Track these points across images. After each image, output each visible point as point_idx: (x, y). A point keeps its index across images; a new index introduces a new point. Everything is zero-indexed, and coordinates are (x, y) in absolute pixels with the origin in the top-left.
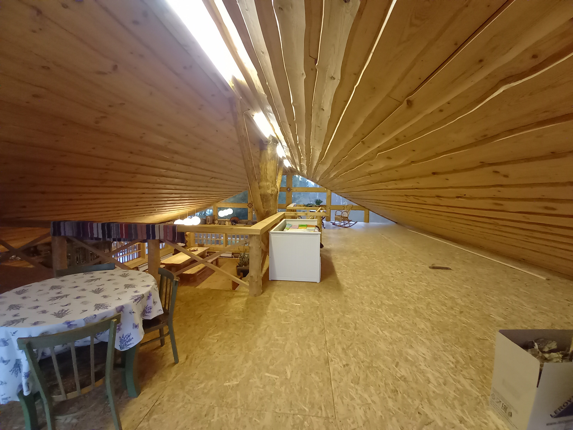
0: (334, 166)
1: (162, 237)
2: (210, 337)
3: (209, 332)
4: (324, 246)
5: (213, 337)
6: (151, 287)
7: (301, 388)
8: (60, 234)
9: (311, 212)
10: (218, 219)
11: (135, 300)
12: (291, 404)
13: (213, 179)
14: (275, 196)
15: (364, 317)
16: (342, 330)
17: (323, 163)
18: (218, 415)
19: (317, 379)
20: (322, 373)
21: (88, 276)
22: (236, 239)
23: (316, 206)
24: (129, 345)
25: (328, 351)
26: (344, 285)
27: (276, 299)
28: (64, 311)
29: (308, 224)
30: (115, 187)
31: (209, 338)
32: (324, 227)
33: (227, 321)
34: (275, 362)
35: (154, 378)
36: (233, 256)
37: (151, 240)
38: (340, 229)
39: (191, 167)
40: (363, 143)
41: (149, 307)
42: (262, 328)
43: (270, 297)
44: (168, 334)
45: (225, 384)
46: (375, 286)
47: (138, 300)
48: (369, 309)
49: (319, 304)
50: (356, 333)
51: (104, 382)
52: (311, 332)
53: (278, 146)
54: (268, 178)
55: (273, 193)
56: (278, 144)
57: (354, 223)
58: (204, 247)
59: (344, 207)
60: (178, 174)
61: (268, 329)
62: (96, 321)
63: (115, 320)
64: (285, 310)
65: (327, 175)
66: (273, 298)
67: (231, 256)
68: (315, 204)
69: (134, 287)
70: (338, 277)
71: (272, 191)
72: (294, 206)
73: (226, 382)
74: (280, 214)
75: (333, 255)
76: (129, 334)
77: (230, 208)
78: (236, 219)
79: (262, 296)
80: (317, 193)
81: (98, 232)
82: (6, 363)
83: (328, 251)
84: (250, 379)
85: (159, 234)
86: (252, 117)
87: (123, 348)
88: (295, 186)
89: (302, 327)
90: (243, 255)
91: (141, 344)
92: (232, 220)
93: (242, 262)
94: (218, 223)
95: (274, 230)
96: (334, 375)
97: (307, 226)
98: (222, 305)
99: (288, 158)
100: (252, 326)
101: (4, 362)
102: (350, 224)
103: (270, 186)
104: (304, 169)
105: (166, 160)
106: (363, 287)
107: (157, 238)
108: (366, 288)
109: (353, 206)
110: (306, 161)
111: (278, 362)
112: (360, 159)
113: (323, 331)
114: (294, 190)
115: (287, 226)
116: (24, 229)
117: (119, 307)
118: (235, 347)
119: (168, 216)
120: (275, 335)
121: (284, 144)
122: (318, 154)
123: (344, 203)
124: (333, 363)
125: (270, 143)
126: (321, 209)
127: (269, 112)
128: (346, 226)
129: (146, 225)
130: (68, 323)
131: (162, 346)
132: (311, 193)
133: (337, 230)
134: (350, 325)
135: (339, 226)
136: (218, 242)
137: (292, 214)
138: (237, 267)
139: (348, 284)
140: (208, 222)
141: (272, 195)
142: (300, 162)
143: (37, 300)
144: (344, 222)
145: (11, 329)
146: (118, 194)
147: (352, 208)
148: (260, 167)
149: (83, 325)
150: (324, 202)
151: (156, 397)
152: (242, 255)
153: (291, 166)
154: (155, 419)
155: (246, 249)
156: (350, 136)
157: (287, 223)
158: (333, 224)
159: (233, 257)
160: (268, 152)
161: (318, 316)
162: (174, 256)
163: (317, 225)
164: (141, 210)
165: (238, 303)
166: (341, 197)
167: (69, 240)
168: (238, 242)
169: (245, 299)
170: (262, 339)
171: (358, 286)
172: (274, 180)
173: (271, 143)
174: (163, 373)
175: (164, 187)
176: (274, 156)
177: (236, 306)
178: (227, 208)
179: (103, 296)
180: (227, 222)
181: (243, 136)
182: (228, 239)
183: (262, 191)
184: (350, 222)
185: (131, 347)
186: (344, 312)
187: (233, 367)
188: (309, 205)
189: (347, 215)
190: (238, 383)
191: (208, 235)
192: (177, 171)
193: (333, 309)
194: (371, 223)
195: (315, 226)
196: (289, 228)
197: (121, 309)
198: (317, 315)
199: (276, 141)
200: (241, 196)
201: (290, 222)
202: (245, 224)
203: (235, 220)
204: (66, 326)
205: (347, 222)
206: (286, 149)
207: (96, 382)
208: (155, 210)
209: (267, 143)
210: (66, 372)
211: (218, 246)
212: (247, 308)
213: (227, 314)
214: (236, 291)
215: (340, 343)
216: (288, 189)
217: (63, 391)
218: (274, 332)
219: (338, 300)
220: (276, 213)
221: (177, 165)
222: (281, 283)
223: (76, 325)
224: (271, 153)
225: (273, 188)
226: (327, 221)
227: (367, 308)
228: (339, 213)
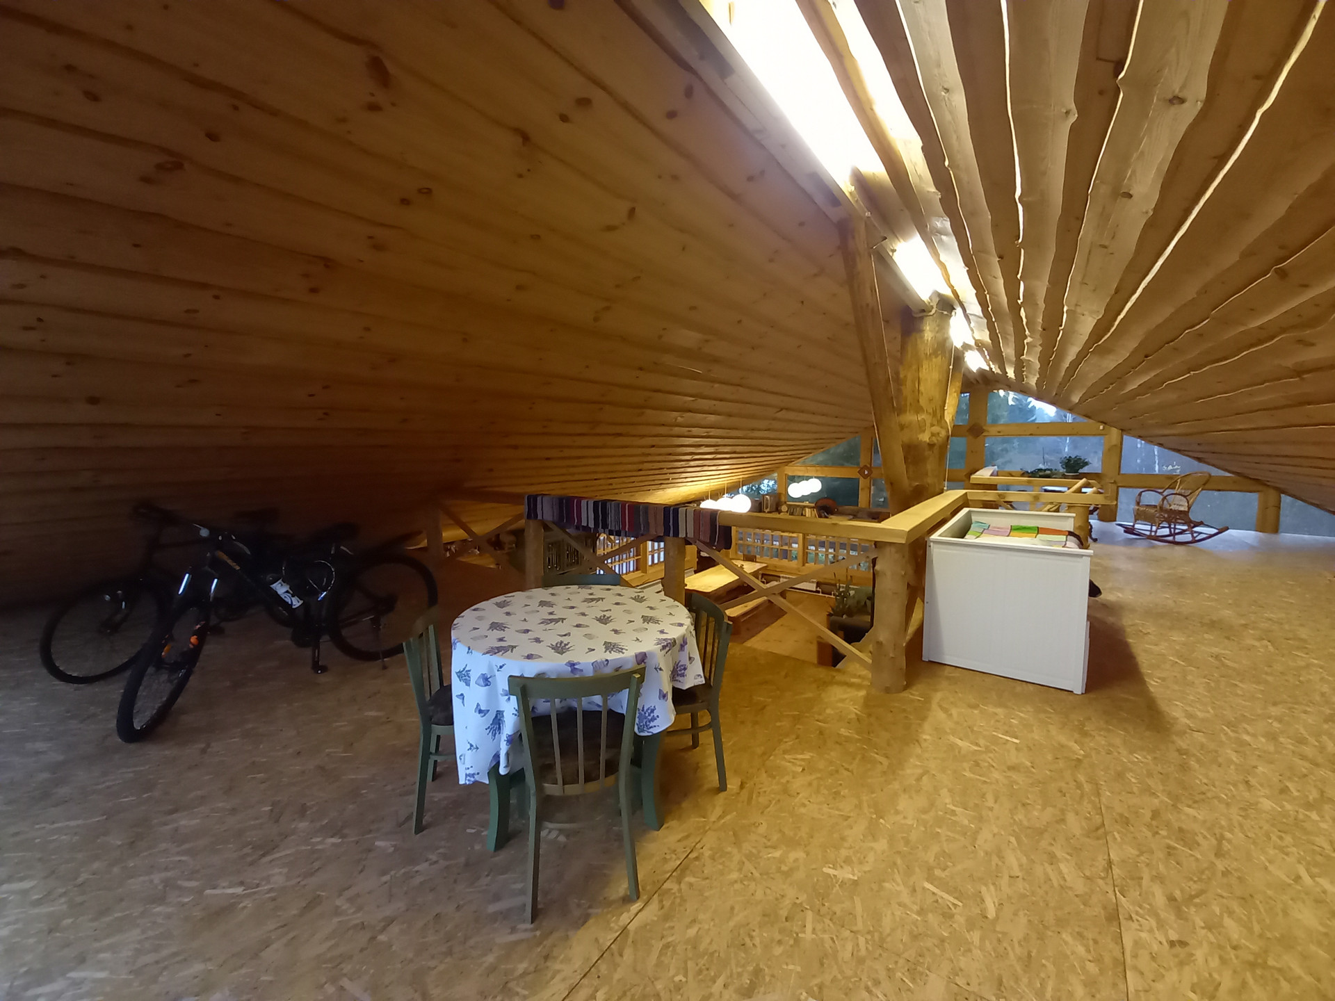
0: (1146, 356)
1: (690, 535)
2: (787, 757)
3: (783, 746)
4: (1102, 591)
5: (794, 759)
6: (685, 627)
7: (1029, 956)
8: (536, 516)
9: (1046, 491)
10: (788, 503)
11: (663, 646)
12: (1000, 983)
13: (784, 412)
14: (941, 449)
15: (1253, 827)
16: (1169, 847)
17: (1105, 351)
18: (814, 929)
19: (1081, 950)
20: (1096, 942)
21: (584, 592)
22: (827, 551)
23: (1064, 476)
24: (651, 727)
25: (1116, 889)
26: (1178, 718)
27: (946, 711)
28: (563, 645)
29: (1040, 527)
30: (609, 435)
31: (784, 758)
32: (1094, 536)
33: (821, 733)
34: (950, 864)
35: (685, 805)
36: (818, 589)
37: (670, 538)
38: (1154, 547)
39: (741, 389)
40: (1282, 274)
41: (682, 666)
42: (909, 771)
43: (928, 701)
44: (710, 726)
45: (826, 870)
46: (1301, 741)
47: (668, 649)
48: (1274, 806)
49: (1082, 752)
50: (1220, 865)
51: (617, 780)
52: (1057, 822)
53: (952, 318)
54: (923, 402)
55: (934, 439)
56: (953, 313)
57: (1216, 531)
58: (756, 562)
59: (1171, 481)
60: (715, 405)
61: (925, 778)
62: (608, 671)
63: (637, 676)
64: (971, 744)
65: (1112, 384)
66: (934, 706)
67: (814, 589)
68: (1062, 470)
69: (657, 622)
70: (1152, 689)
71: (933, 435)
72: (991, 475)
73: (827, 865)
74: (952, 496)
75: (1129, 622)
76: (652, 708)
77: (816, 477)
78: (829, 503)
79: (905, 694)
80: (1063, 438)
81: (587, 517)
82: (483, 714)
83: (1109, 608)
84: (884, 881)
85: (686, 528)
86: (891, 254)
87: (643, 731)
88: (995, 421)
89: (1029, 802)
90: (844, 590)
91: (667, 733)
92: (819, 504)
93: (841, 607)
94: (787, 512)
95: (940, 536)
96: (1135, 956)
97: (1039, 531)
98: (809, 695)
99: (979, 346)
100: (885, 762)
101: (480, 711)
102: (1195, 535)
103: (928, 424)
104: (1030, 372)
105: (695, 377)
106: (1254, 735)
107: (682, 535)
108: (1263, 740)
109: (1210, 476)
110: (1040, 349)
111: (959, 867)
112: (1261, 328)
113: (1097, 831)
114: (993, 430)
115: (972, 526)
116: (489, 505)
117: (641, 653)
118: (844, 797)
119: (689, 493)
120: (946, 799)
121: (975, 308)
122: (1087, 324)
123: (1170, 467)
124: (1135, 925)
125: (931, 313)
126: (1087, 485)
127: (941, 232)
128: (1179, 538)
129: (664, 508)
130: (572, 665)
131: (695, 748)
132: (1042, 439)
133: (1140, 548)
134: (1199, 839)
135: (1150, 537)
136: (785, 555)
137: (990, 495)
138: (828, 615)
139: (1190, 716)
140: (766, 508)
141: (931, 446)
142: (1019, 352)
143: (525, 620)
144: (1170, 527)
145: (497, 660)
146: (613, 447)
147: (1207, 483)
148: (902, 376)
149: (589, 673)
150: (1095, 465)
151: (690, 842)
152: (841, 590)
153: (987, 368)
154: (691, 885)
155: (851, 577)
156: (1230, 258)
157: (974, 518)
158: (1125, 532)
159: (818, 592)
160: (926, 335)
161: (1079, 786)
162: (697, 574)
163: (1072, 530)
164: (644, 478)
165: (846, 699)
166: (1156, 449)
167: (546, 527)
168: (830, 556)
169: (862, 693)
170: (911, 798)
171: (1232, 731)
172: (938, 408)
173: (933, 311)
174: (699, 800)
175: (686, 434)
176: (942, 346)
177: (840, 705)
178: (808, 478)
179: (613, 630)
180: (807, 510)
181: (868, 305)
182: (807, 549)
183: (905, 437)
184: (1196, 529)
185: (655, 732)
186: (1176, 799)
187: (843, 839)
188: (1041, 474)
189: (1186, 504)
190: (856, 878)
191: (765, 538)
192: (715, 399)
193: (1133, 780)
194: (1287, 537)
195: (1067, 533)
196: (982, 533)
197: (642, 658)
198: (1075, 781)
199: (947, 305)
200: (840, 450)
201: (982, 517)
202: (851, 517)
203: (826, 504)
204: (569, 669)
205: (1185, 527)
206: (977, 322)
207: (606, 777)
208: (669, 479)
209: (925, 314)
210: (568, 748)
211: (785, 562)
212: (869, 715)
213: (821, 718)
214: (839, 671)
215: (1159, 878)
216: (973, 429)
217: (560, 781)
218: (944, 792)
219: (1155, 758)
220: (942, 492)
221: (717, 385)
222: (957, 674)
223: (582, 670)
224: (932, 338)
225: (936, 429)
226: (1101, 519)
227: (1267, 804)
228: (1151, 498)
